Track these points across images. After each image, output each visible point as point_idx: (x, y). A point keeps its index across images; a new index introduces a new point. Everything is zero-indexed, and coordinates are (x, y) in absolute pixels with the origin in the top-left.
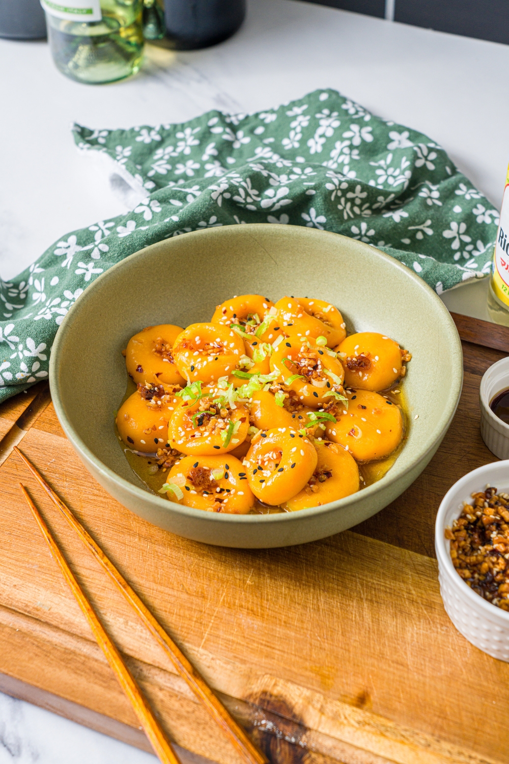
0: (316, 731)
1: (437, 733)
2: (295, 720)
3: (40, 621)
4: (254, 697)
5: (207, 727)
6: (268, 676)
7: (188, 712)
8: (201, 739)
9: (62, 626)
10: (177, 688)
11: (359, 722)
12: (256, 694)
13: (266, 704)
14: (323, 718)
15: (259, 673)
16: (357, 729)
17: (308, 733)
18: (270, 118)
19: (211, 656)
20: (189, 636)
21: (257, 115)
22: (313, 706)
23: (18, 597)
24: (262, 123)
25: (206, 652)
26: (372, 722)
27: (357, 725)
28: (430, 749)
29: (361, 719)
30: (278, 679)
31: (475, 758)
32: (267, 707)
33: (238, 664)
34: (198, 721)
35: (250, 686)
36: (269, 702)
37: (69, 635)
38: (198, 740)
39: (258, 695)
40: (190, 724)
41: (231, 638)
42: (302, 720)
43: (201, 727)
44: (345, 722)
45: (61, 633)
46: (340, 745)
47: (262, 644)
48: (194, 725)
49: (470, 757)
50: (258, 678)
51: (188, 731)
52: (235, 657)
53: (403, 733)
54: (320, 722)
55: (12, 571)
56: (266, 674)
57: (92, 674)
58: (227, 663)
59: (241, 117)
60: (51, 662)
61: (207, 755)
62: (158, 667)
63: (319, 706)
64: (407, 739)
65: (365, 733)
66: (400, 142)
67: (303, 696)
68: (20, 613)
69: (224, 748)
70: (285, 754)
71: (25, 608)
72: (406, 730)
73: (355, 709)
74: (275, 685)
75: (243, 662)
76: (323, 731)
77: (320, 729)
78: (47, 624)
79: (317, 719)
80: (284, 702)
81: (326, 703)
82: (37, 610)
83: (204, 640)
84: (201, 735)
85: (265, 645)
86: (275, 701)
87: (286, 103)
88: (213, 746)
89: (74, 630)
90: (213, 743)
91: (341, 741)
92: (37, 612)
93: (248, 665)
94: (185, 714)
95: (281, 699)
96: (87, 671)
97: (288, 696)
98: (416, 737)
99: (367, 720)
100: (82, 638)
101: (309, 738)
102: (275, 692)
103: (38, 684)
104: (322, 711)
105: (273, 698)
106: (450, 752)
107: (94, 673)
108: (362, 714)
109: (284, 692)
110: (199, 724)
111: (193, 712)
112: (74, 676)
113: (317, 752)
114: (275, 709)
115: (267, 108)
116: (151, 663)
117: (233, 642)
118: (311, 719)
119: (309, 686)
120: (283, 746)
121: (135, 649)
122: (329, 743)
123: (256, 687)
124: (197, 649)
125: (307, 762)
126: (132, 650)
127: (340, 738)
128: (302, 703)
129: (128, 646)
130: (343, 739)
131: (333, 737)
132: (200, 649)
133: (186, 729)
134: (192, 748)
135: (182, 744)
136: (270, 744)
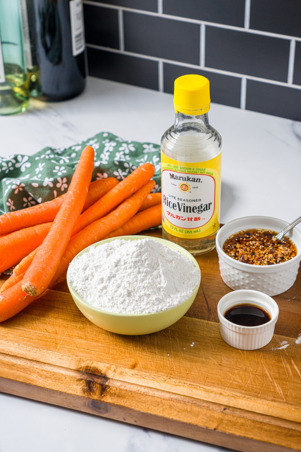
0: (112, 379)
1: (169, 376)
2: (102, 375)
4: (83, 368)
5: (60, 380)
6: (89, 360)
7: (51, 375)
8: (58, 385)
11: (133, 374)
12: (83, 367)
13: (88, 370)
14: (116, 374)
15: (84, 360)
16: (132, 377)
17: (108, 381)
19: (61, 355)
20: (50, 348)
22: (111, 370)
24: (74, 151)
25: (58, 354)
26: (139, 374)
27: (131, 375)
28: (166, 382)
29: (133, 373)
30: (94, 361)
31: (187, 384)
32: (89, 372)
33: (74, 357)
35: (80, 365)
36: (89, 370)
38: (56, 385)
40: (52, 380)
41: (70, 347)
42: (105, 375)
43: (57, 380)
44: (126, 374)
46: (124, 384)
48: (54, 380)
49: (184, 383)
50: (84, 362)
51: (51, 382)
52: (73, 354)
53: (153, 377)
54: (114, 375)
57: (3, 365)
58: (69, 357)
61: (60, 390)
62: (35, 361)
63: (113, 370)
64: (155, 379)
65: (135, 378)
67: (106, 366)
69: (68, 387)
70: (98, 387)
72: (155, 376)
73: (131, 370)
75: (77, 356)
76: (116, 379)
77: (114, 378)
80: (97, 369)
81: (117, 368)
83: (57, 349)
84: (57, 383)
85: (87, 349)
86: (92, 369)
88: (63, 387)
90: (63, 386)
91: (124, 382)
93: (79, 357)
94: (50, 376)
95: (95, 368)
97: (99, 367)
98: (160, 378)
99: (136, 373)
101: (109, 383)
102: (92, 366)
104: (115, 371)
105: (91, 368)
106: (175, 382)
107: (4, 364)
108: (134, 371)
109: (96, 366)
110: (56, 379)
111: (53, 375)
113: (113, 387)
114: (92, 372)
116: (32, 359)
117: (72, 349)
118: (110, 375)
119: (109, 363)
120: (96, 385)
121: (24, 354)
122: (118, 384)
123: (83, 365)
124: (54, 353)
125: (108, 390)
126: (22, 355)
127: (123, 380)
128: (105, 369)
129: (20, 353)
130: (125, 381)
131: (120, 381)
132: (56, 353)
133: (50, 381)
134: (53, 388)
135: (48, 387)
136: (90, 384)
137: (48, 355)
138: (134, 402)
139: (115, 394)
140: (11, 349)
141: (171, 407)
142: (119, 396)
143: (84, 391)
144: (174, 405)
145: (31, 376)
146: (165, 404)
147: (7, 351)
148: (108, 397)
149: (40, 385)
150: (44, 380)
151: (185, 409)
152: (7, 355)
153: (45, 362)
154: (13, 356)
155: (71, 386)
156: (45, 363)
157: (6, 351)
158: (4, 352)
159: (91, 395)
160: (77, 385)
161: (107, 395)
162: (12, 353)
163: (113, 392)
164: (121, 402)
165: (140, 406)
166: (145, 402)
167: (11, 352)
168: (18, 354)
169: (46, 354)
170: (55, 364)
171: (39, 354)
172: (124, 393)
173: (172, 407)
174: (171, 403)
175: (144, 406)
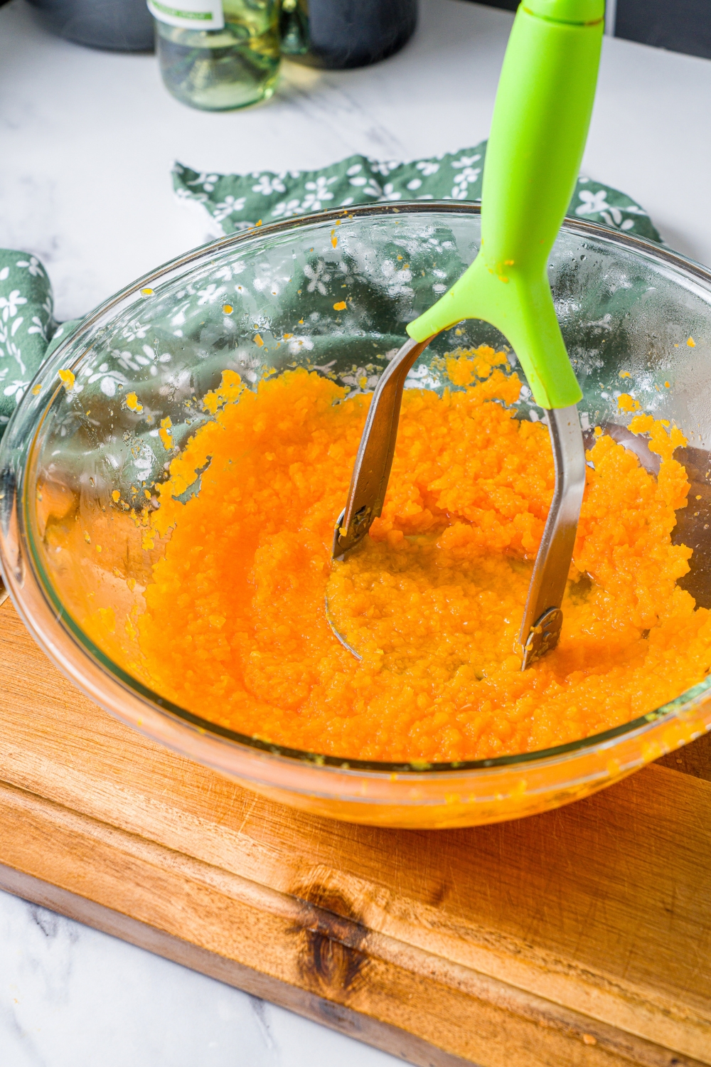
0: (379, 933)
1: (530, 937)
2: (353, 919)
3: (41, 797)
4: (304, 892)
5: (242, 927)
6: (323, 866)
7: (220, 909)
8: (235, 941)
9: (67, 804)
10: (208, 881)
11: (433, 924)
12: (306, 887)
13: (318, 900)
14: (389, 918)
15: (311, 863)
16: (430, 931)
17: (369, 936)
18: (431, 169)
19: (252, 842)
20: (226, 817)
21: (414, 164)
22: (377, 904)
23: (15, 768)
24: (420, 174)
25: (246, 837)
26: (449, 924)
27: (429, 926)
28: (521, 956)
29: (435, 919)
30: (334, 870)
31: (575, 968)
32: (319, 904)
33: (286, 852)
34: (232, 919)
35: (299, 879)
36: (321, 898)
37: (76, 815)
38: (231, 942)
39: (308, 890)
40: (222, 922)
41: (278, 820)
42: (361, 919)
43: (235, 926)
44: (416, 922)
45: (66, 813)
46: (409, 951)
47: (316, 828)
48: (227, 924)
49: (570, 966)
50: (310, 869)
51: (219, 931)
52: (283, 843)
53: (487, 937)
54: (384, 922)
55: (7, 737)
56: (320, 864)
57: (102, 862)
58: (273, 850)
59: (393, 166)
60: (52, 846)
61: (241, 960)
62: (185, 855)
63: (384, 903)
64: (493, 944)
65: (439, 936)
66: (593, 205)
67: (365, 890)
68: (16, 788)
69: (262, 951)
70: (338, 959)
71: (23, 782)
72: (491, 933)
73: (429, 907)
74: (331, 877)
75: (293, 849)
76: (388, 933)
77: (383, 931)
78: (50, 801)
79: (380, 919)
80: (341, 898)
81: (394, 900)
82: (36, 783)
83: (244, 823)
84: (234, 936)
85: (321, 829)
86: (329, 896)
87: (454, 151)
88: (248, 950)
89: (82, 809)
90: (249, 946)
91: (409, 945)
92: (37, 787)
93: (297, 853)
94: (216, 911)
95: (337, 894)
96: (97, 858)
97: (346, 891)
98: (503, 941)
99: (442, 920)
100: (92, 818)
101: (370, 942)
102: (330, 886)
103: (35, 873)
104: (387, 908)
105: (327, 893)
106: (544, 960)
107: (105, 860)
108: (437, 914)
109: (341, 886)
110: (232, 923)
111: (226, 908)
112: (79, 863)
113: (379, 958)
114: (328, 906)
115: (429, 155)
116: (177, 849)
117: (281, 825)
118: (374, 919)
119: (373, 879)
120: (336, 950)
121: (157, 832)
122: (394, 948)
123: (307, 880)
124: (234, 833)
125: (365, 971)
126: (153, 833)
127: (408, 941)
128: (364, 900)
129: (149, 829)
130: (412, 943)
131: (399, 941)
132: (239, 834)
133: (216, 929)
134: (224, 952)
135: (209, 947)
136: (320, 948)
137: (219, 838)
138: (429, 1017)
139: (382, 986)
140: (127, 813)
141: (527, 1045)
142: (395, 995)
143: (302, 969)
144: (537, 1040)
145: (169, 905)
146: (514, 1033)
147: (117, 819)
148: (363, 994)
149: (190, 938)
150: (201, 922)
151: (567, 1057)
152: (117, 829)
153: (208, 862)
154: (130, 834)
155: (269, 950)
156: (209, 865)
157: (114, 816)
158: (109, 821)
159: (318, 985)
160: (285, 947)
161: (360, 989)
162: (129, 826)
163: (378, 978)
164: (396, 1015)
165: (446, 1033)
166: (458, 1022)
167: (126, 822)
168: (143, 829)
169: (215, 835)
170: (234, 872)
171: (196, 836)
172: (406, 986)
173: (531, 1047)
174: (530, 1029)
175: (457, 1035)
